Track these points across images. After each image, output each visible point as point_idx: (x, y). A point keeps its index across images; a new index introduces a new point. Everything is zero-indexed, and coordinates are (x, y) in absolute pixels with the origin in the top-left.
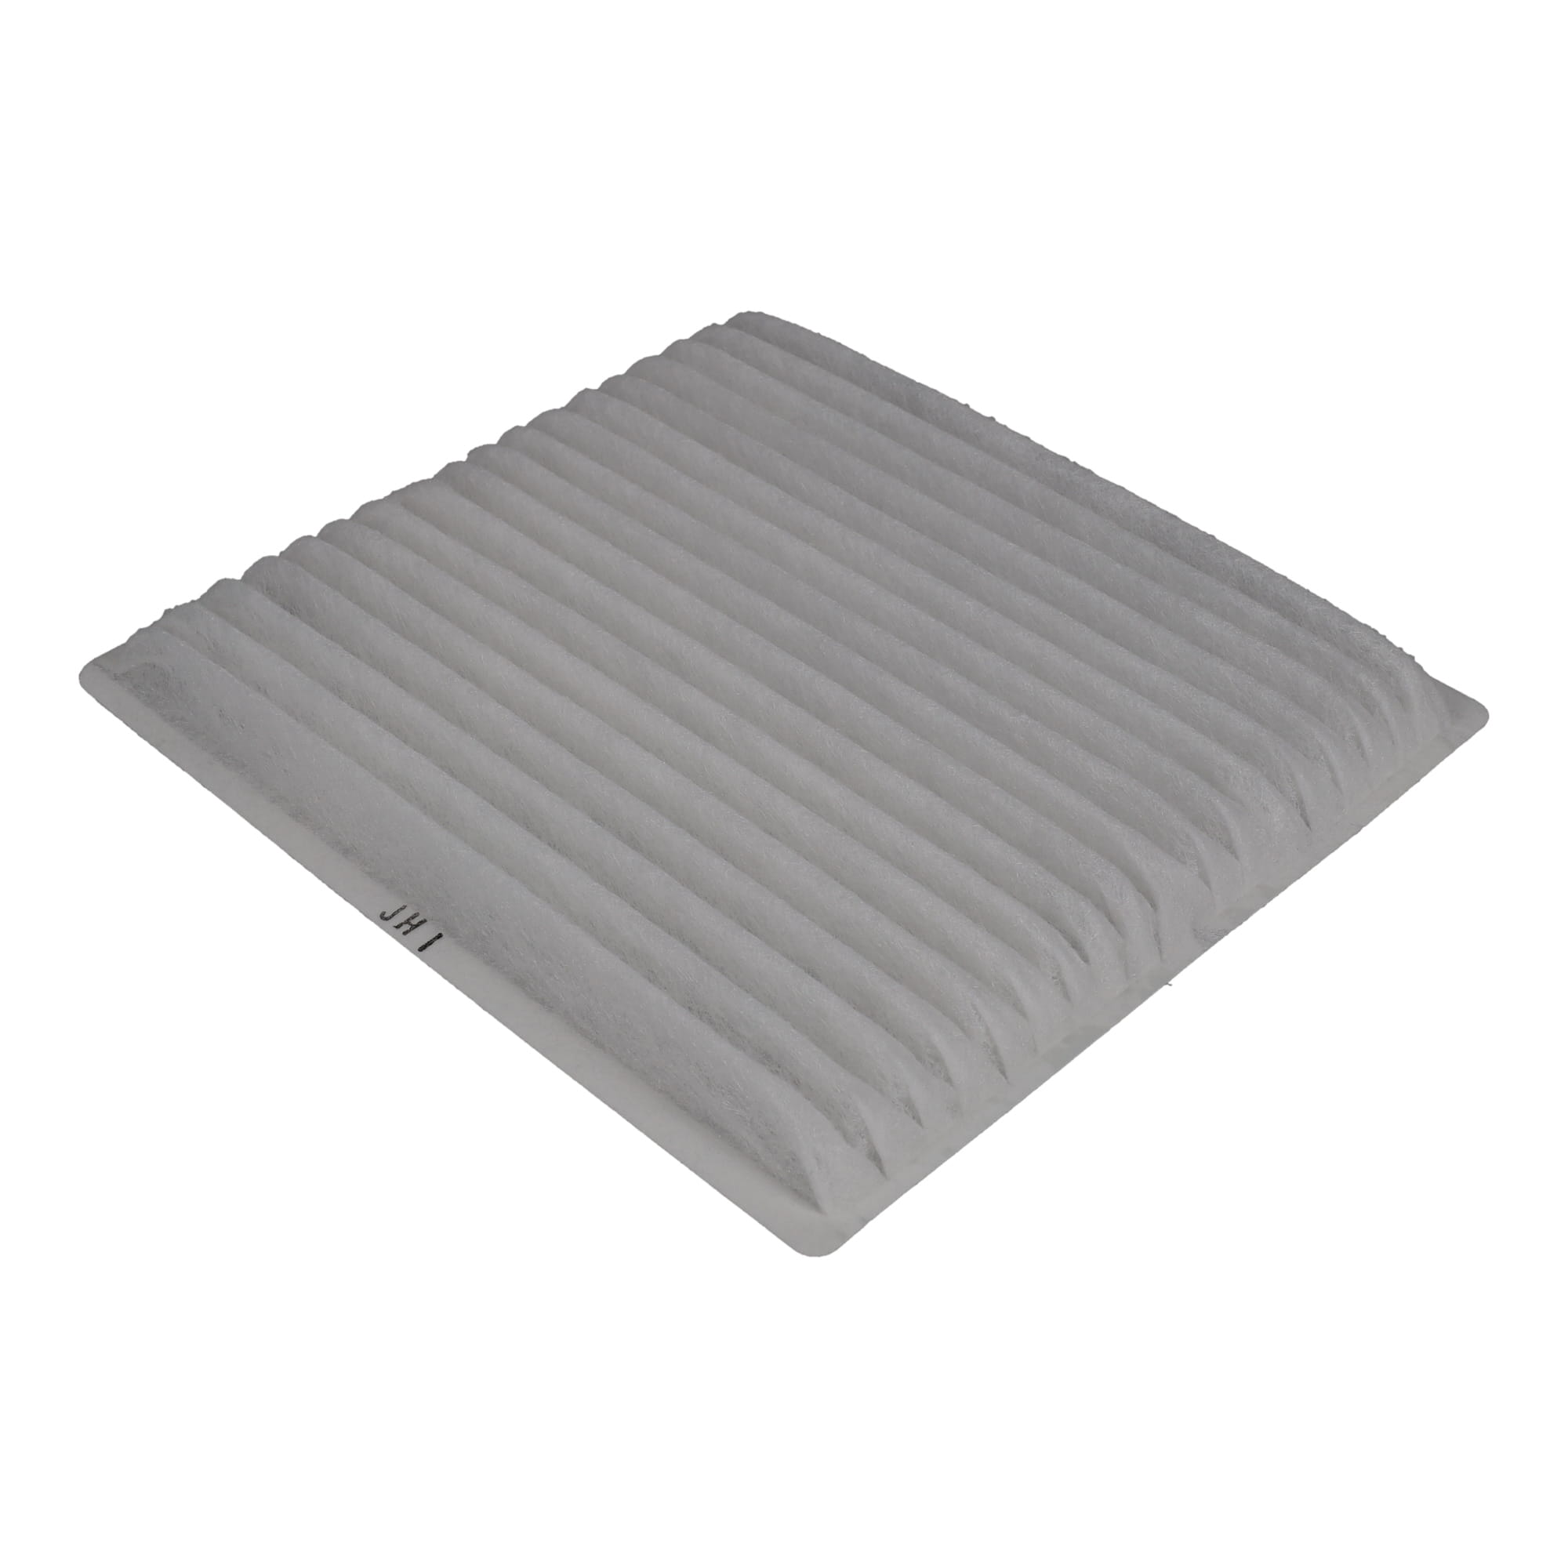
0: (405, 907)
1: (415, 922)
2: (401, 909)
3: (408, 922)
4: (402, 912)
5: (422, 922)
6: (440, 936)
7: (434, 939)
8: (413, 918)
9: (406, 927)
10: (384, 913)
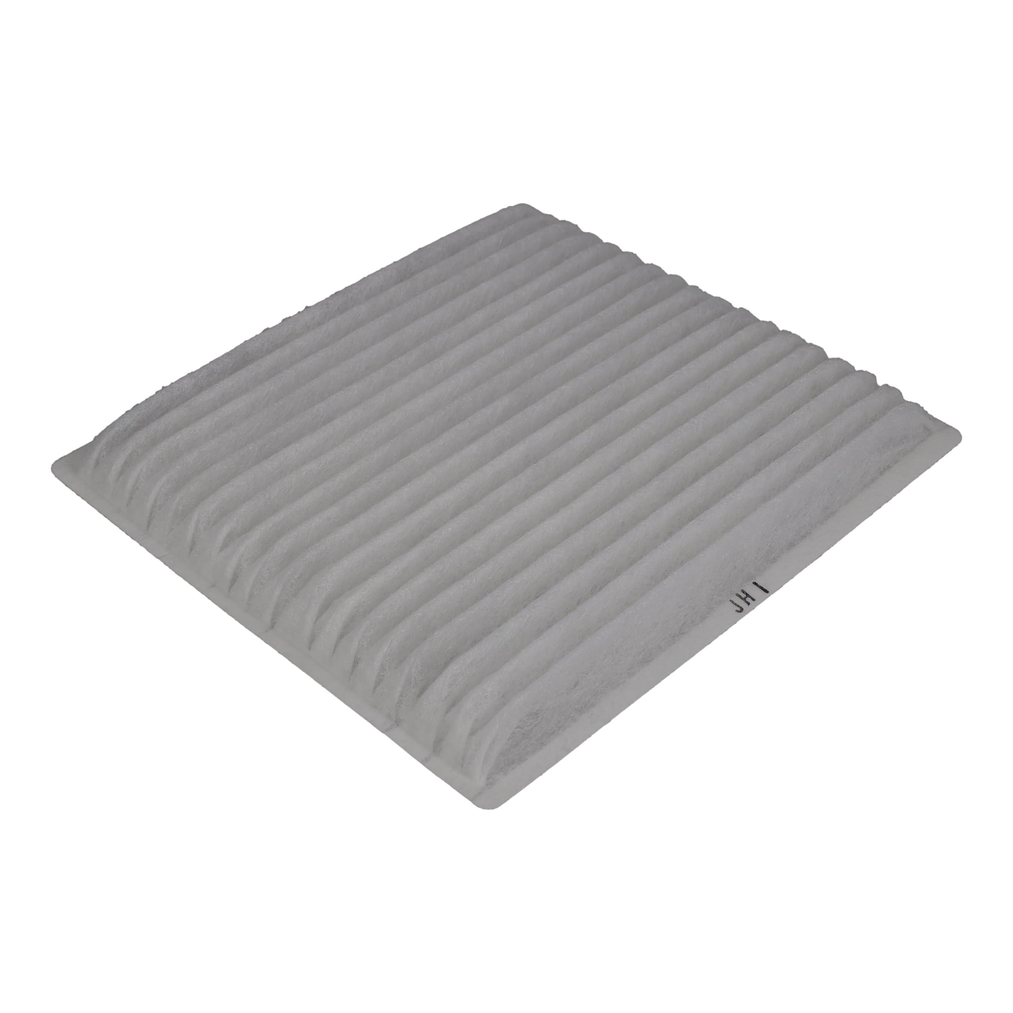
0: (731, 601)
1: (744, 596)
2: (733, 602)
3: (744, 599)
4: (735, 602)
5: (743, 592)
6: (755, 583)
7: (757, 586)
8: (740, 597)
9: (748, 600)
10: (737, 611)
